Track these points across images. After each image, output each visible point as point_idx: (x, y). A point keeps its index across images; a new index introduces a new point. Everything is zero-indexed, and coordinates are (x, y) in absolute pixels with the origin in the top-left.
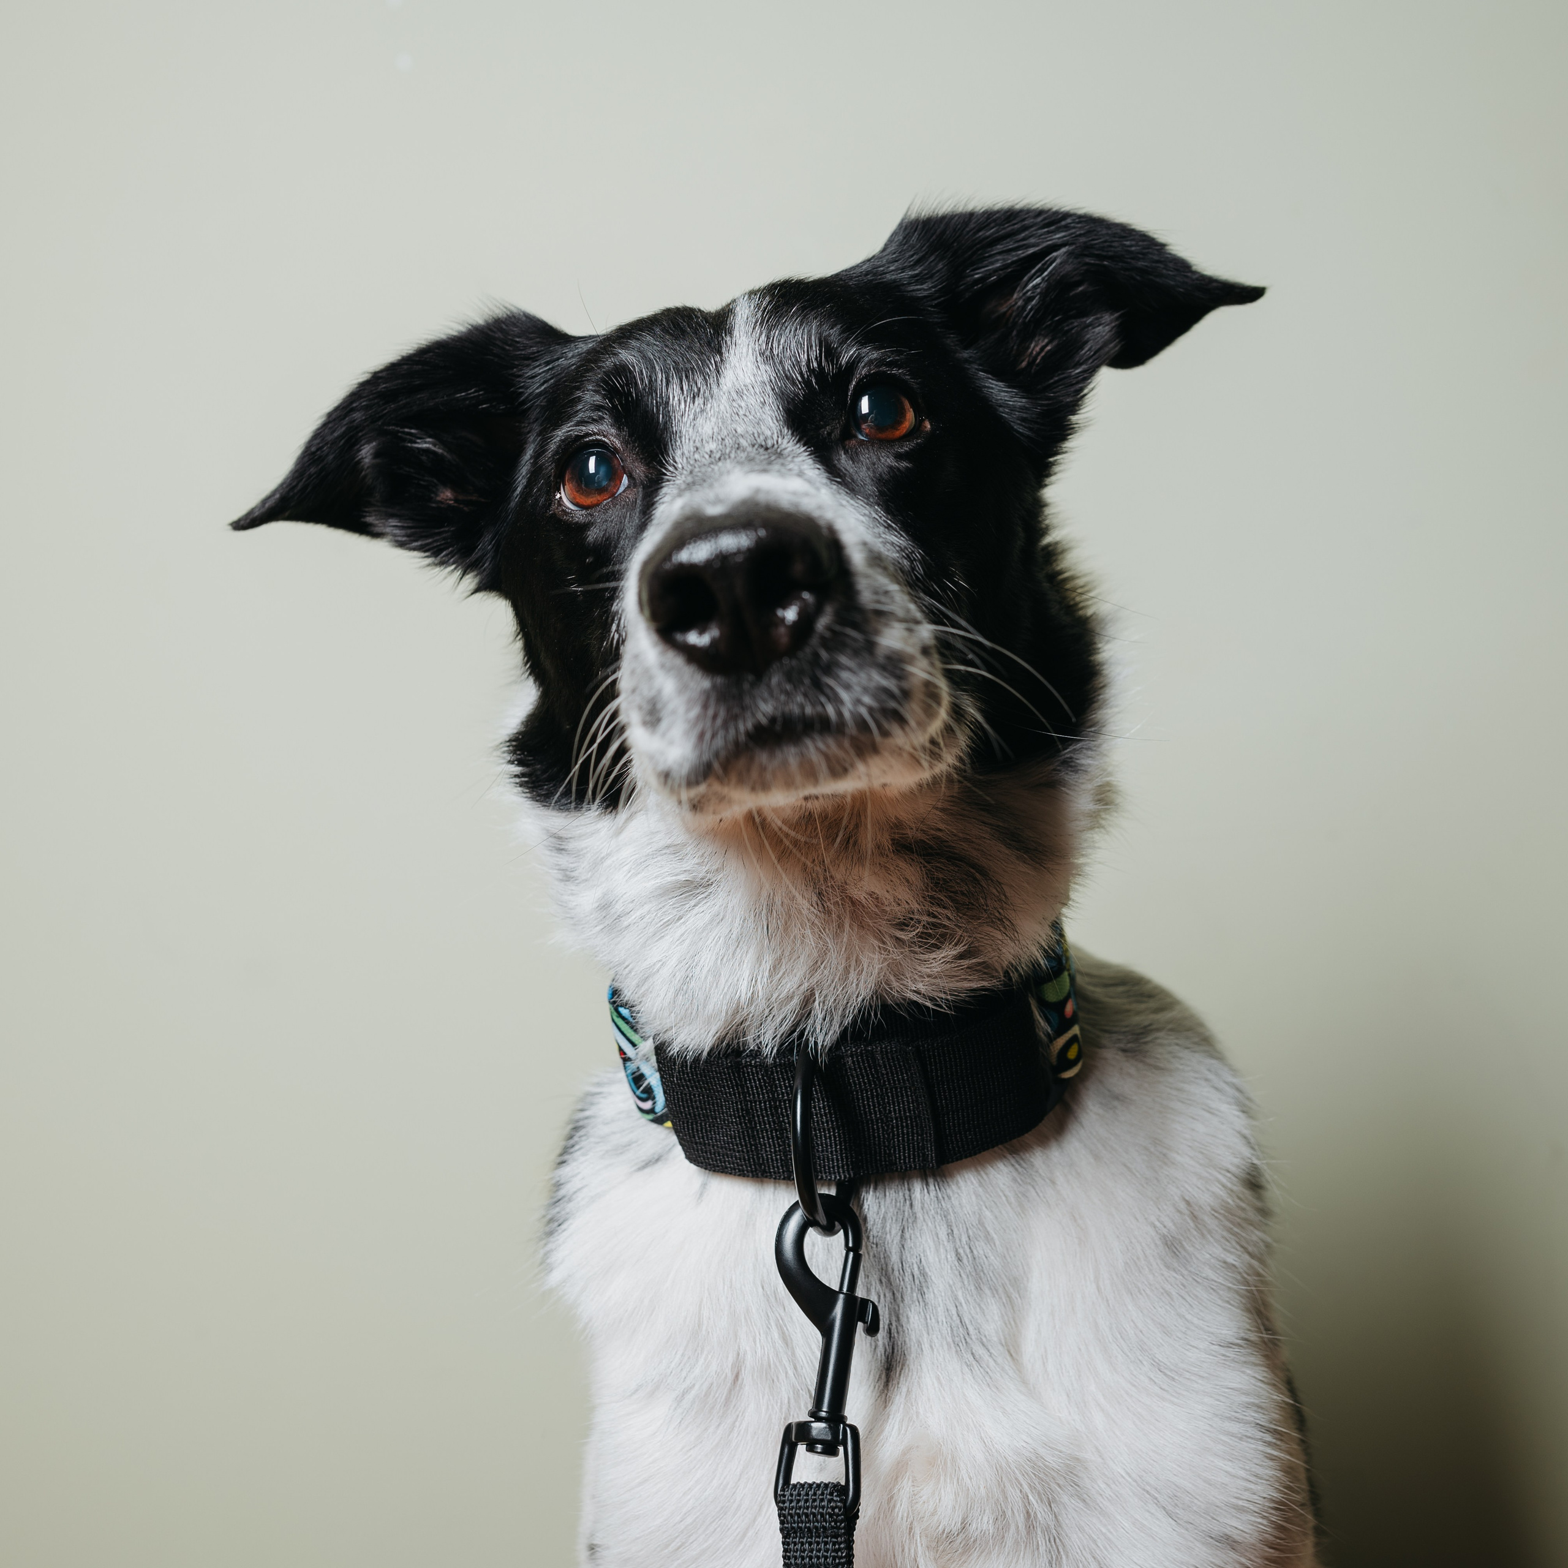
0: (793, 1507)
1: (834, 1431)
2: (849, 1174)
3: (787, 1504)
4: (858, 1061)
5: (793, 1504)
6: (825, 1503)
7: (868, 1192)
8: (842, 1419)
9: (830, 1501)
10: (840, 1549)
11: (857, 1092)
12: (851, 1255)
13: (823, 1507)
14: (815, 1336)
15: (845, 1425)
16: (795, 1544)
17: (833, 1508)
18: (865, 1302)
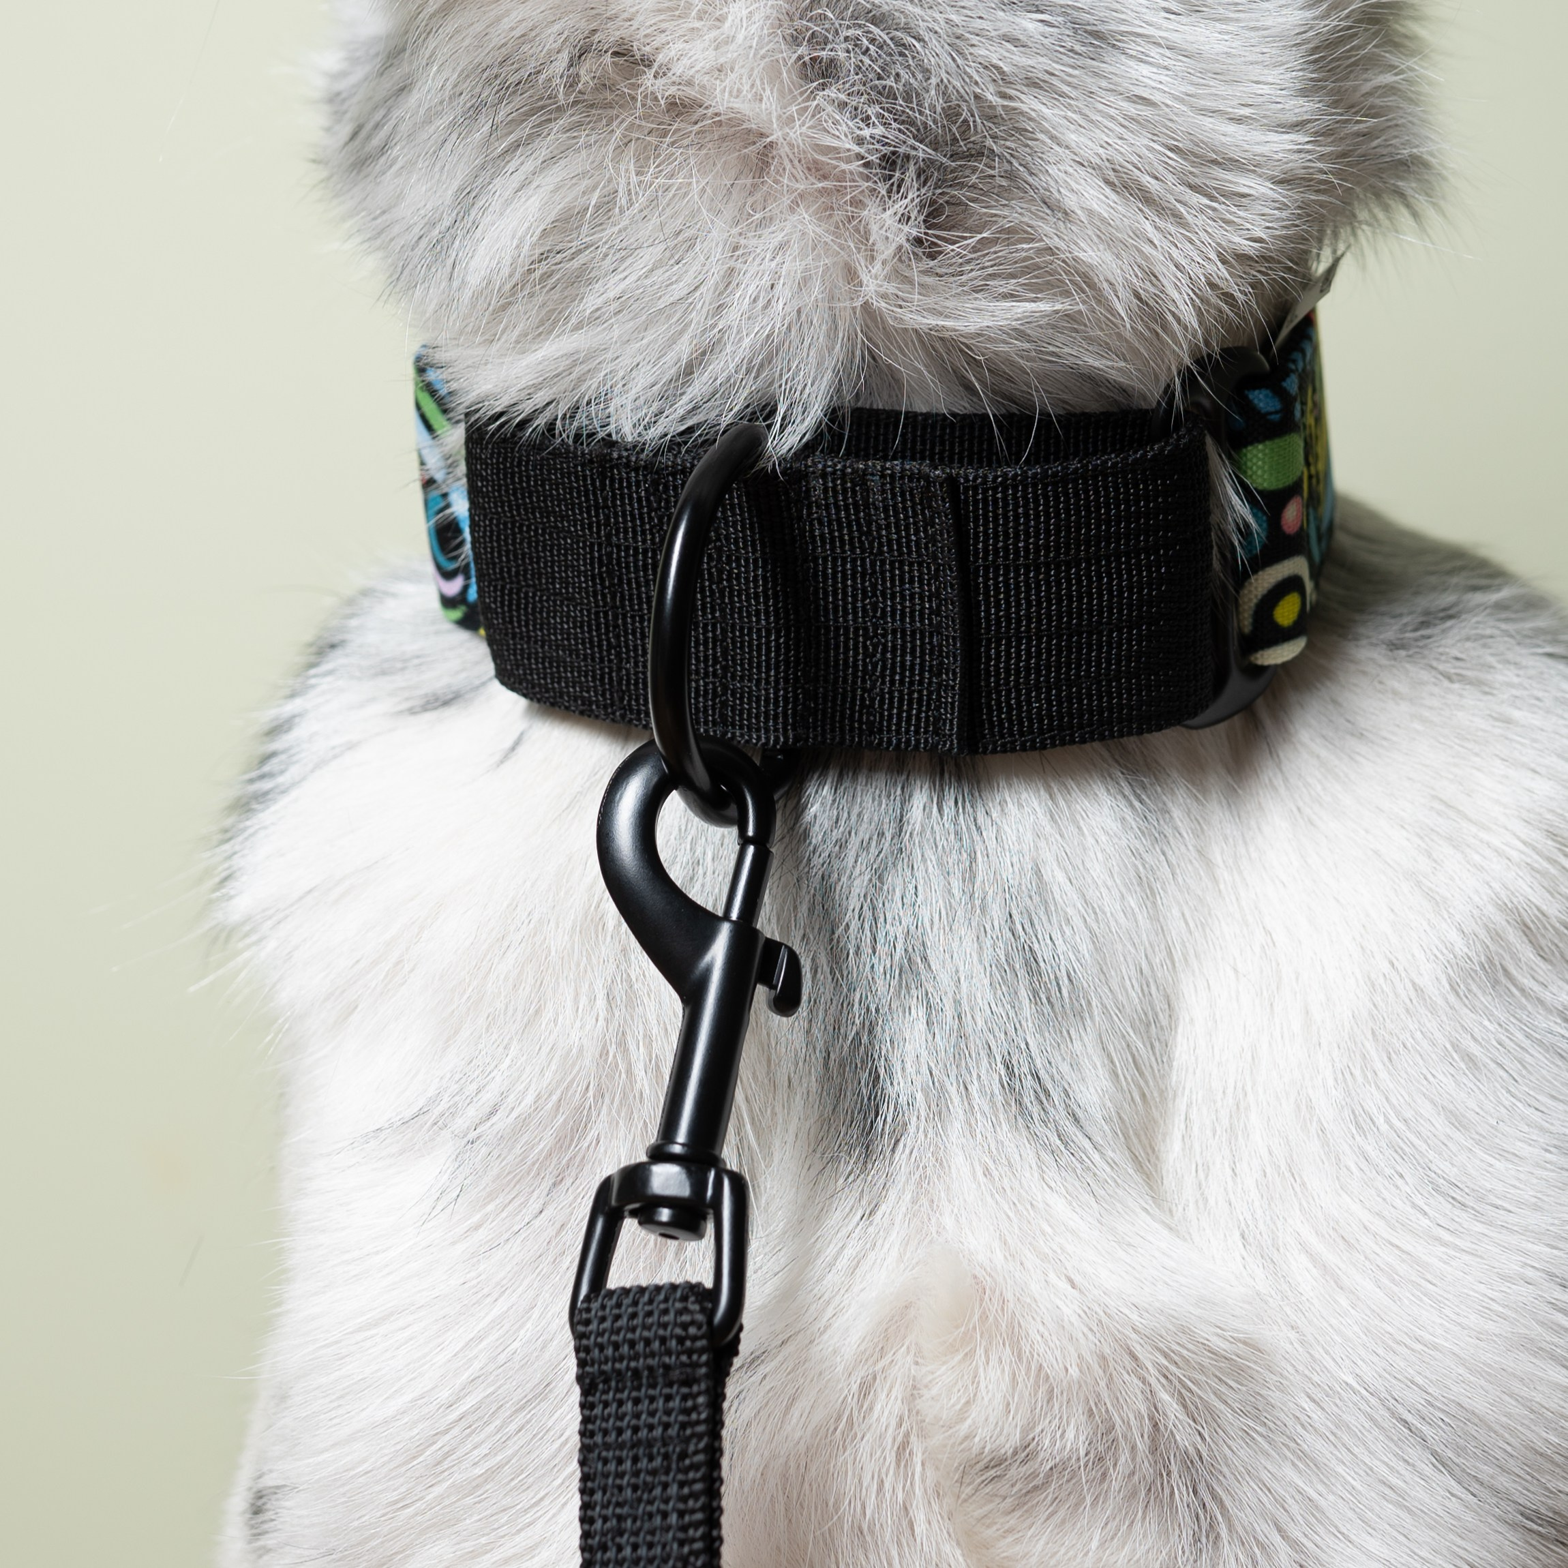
0: (604, 1331)
1: (698, 1185)
2: (786, 738)
3: (593, 1326)
4: (834, 489)
5: (607, 1325)
6: (669, 1318)
7: (822, 785)
8: (714, 1161)
9: (680, 1313)
10: (695, 1408)
11: (825, 559)
12: (751, 850)
13: (665, 1326)
14: (670, 1003)
15: (721, 1171)
16: (606, 1404)
17: (685, 1326)
18: (773, 947)
